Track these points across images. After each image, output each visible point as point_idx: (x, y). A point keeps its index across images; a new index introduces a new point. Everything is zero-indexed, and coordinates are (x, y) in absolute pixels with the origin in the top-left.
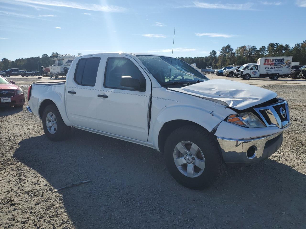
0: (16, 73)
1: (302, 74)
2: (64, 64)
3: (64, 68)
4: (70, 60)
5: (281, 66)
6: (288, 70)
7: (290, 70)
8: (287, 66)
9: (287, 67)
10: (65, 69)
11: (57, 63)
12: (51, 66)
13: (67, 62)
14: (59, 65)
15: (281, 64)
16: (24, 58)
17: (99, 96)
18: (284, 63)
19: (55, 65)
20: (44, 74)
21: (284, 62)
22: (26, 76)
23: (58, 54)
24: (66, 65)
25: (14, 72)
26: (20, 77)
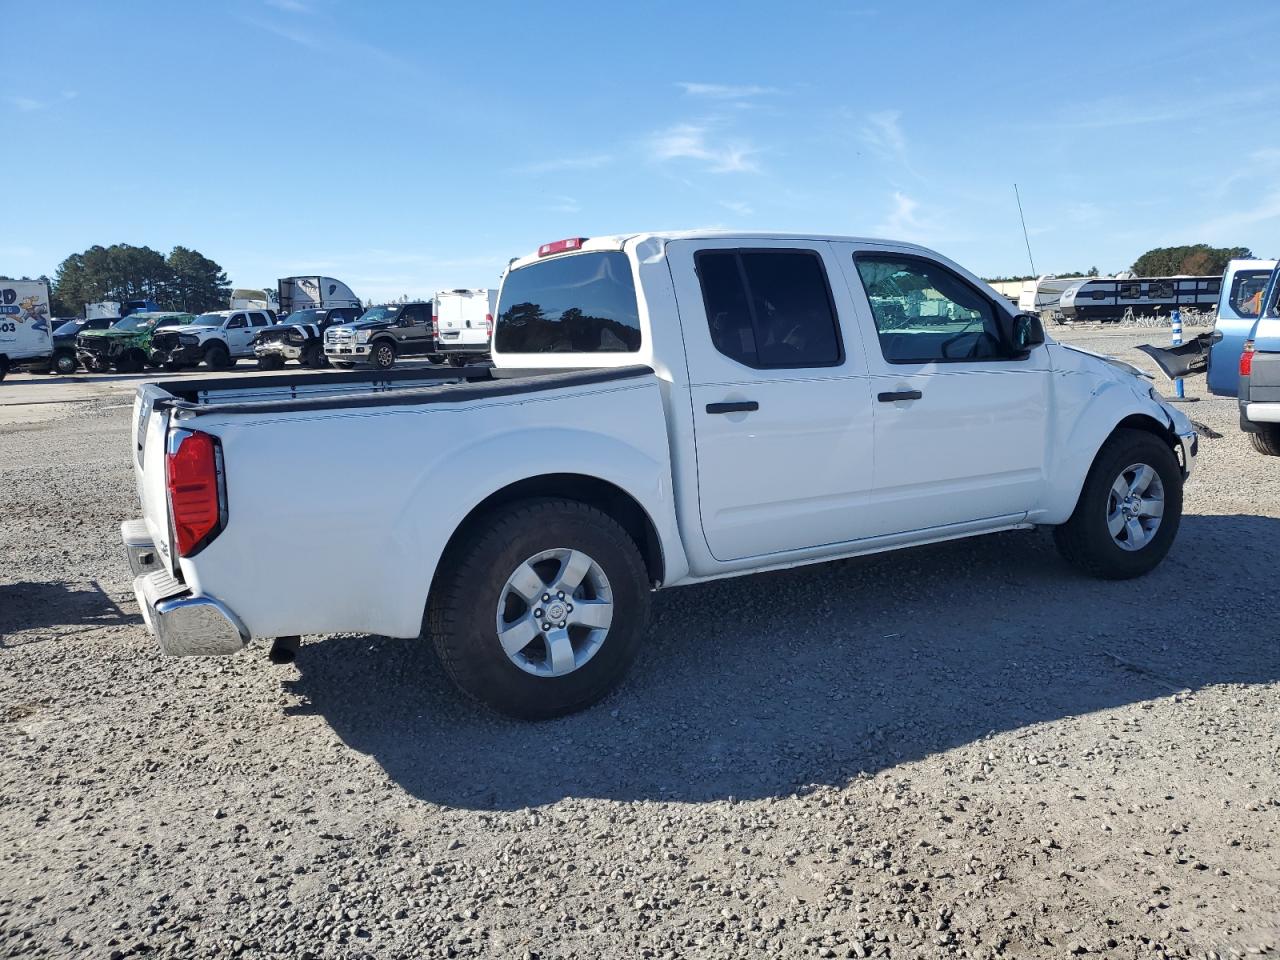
1: (90, 355)
5: (9, 320)
6: (41, 339)
7: (46, 337)
8: (32, 321)
9: (35, 327)
15: (8, 313)
17: (884, 397)
18: (16, 310)
21: (16, 303)
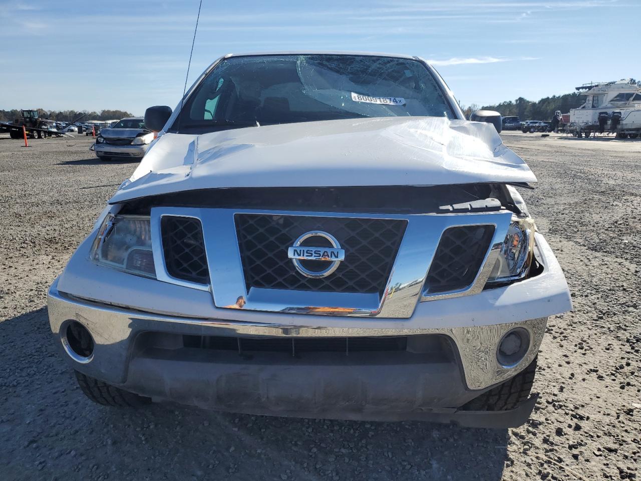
0: (511, 125)
2: (604, 105)
3: (600, 113)
4: (624, 94)
10: (602, 115)
11: (591, 102)
12: (573, 110)
13: (612, 101)
14: (593, 107)
16: (557, 95)
19: (584, 107)
20: (559, 128)
22: (531, 132)
23: (634, 81)
24: (609, 105)
25: (509, 123)
26: (519, 133)
